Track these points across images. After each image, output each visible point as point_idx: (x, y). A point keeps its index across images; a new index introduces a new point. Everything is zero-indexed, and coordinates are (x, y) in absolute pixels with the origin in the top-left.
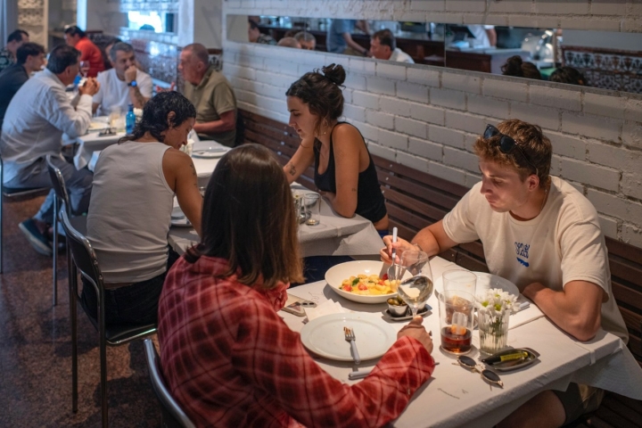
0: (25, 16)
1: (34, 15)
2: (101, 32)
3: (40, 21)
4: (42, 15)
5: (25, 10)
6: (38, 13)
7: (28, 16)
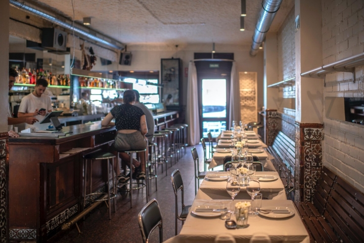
0: (246, 101)
1: (250, 100)
2: (276, 111)
3: (254, 104)
4: (255, 101)
5: (246, 97)
6: (252, 99)
7: (247, 101)
